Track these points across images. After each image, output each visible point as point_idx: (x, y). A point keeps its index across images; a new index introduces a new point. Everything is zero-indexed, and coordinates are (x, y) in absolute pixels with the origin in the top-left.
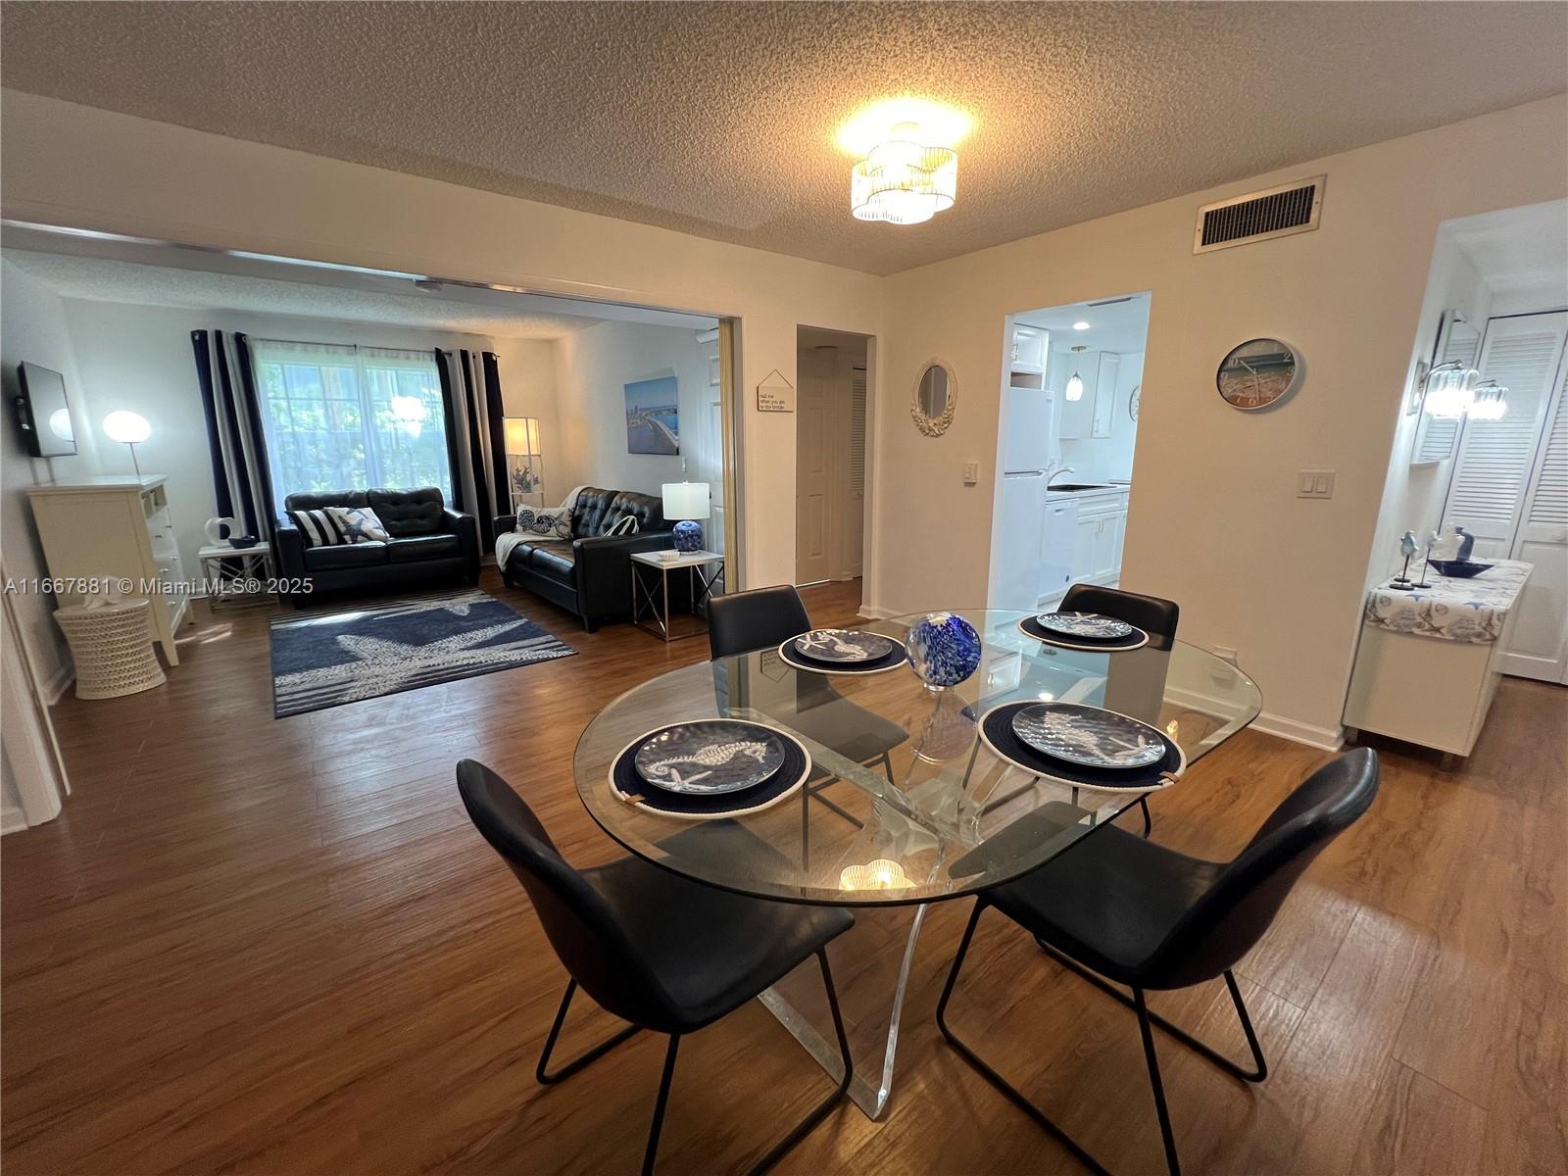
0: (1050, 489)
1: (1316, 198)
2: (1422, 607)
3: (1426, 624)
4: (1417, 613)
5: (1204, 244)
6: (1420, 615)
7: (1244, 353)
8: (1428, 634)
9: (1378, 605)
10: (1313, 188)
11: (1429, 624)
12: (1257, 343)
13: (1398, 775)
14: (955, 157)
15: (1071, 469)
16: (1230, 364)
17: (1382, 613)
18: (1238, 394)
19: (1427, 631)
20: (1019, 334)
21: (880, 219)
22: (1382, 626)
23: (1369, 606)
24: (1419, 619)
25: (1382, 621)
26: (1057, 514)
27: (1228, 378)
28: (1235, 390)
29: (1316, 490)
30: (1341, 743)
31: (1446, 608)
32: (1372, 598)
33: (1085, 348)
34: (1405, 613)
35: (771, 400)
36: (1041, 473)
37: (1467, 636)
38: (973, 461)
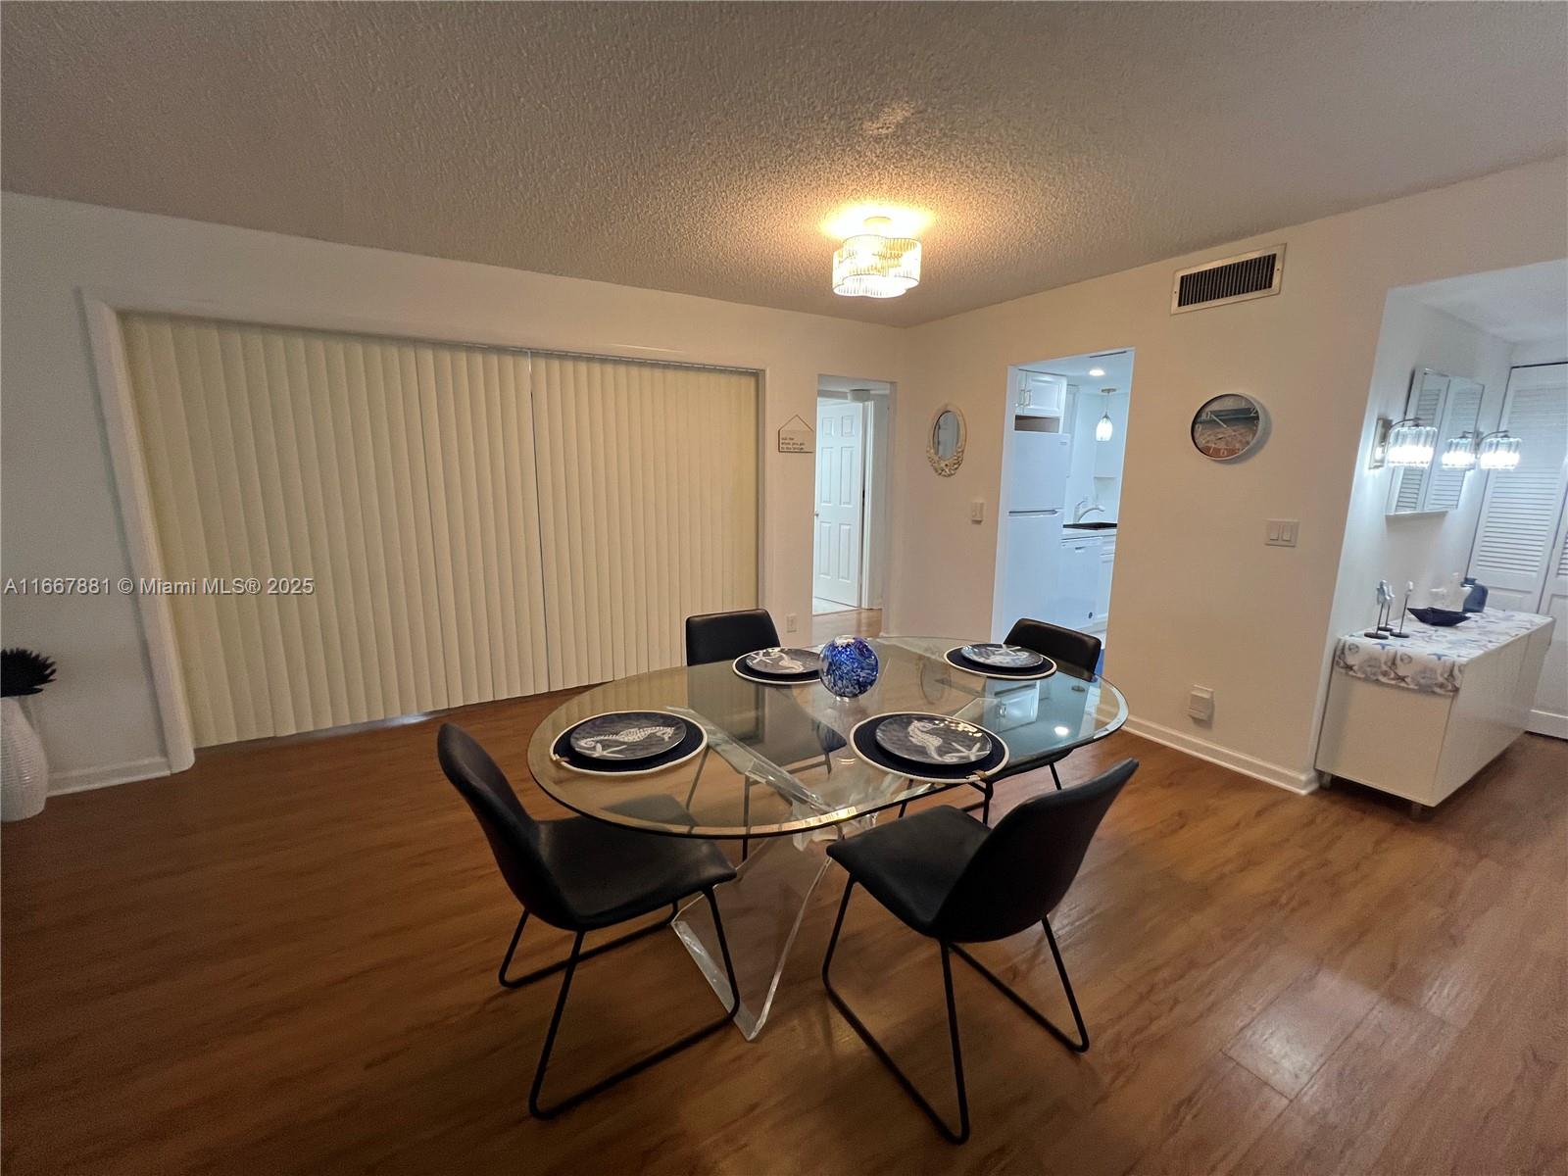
0: (1065, 526)
1: (1278, 265)
2: (1387, 655)
3: (1390, 673)
4: (1383, 661)
5: (1180, 305)
6: (1385, 663)
7: (1215, 407)
8: (1393, 682)
9: (1347, 651)
10: (1274, 256)
11: (1396, 673)
12: (1227, 399)
13: (1362, 820)
14: (919, 245)
15: (1101, 507)
16: (1204, 417)
17: (1351, 660)
18: (1209, 445)
19: (1393, 679)
20: (1034, 380)
21: (861, 294)
22: (1351, 673)
23: (1338, 653)
24: (1384, 668)
25: (1350, 668)
26: (1077, 551)
27: (1203, 429)
28: (1208, 442)
29: (1282, 538)
30: (1314, 787)
31: (1410, 657)
32: (1341, 644)
33: (1114, 390)
34: (1372, 661)
35: (791, 442)
36: (1056, 512)
37: (1430, 686)
38: (980, 500)
